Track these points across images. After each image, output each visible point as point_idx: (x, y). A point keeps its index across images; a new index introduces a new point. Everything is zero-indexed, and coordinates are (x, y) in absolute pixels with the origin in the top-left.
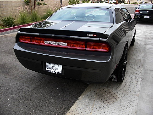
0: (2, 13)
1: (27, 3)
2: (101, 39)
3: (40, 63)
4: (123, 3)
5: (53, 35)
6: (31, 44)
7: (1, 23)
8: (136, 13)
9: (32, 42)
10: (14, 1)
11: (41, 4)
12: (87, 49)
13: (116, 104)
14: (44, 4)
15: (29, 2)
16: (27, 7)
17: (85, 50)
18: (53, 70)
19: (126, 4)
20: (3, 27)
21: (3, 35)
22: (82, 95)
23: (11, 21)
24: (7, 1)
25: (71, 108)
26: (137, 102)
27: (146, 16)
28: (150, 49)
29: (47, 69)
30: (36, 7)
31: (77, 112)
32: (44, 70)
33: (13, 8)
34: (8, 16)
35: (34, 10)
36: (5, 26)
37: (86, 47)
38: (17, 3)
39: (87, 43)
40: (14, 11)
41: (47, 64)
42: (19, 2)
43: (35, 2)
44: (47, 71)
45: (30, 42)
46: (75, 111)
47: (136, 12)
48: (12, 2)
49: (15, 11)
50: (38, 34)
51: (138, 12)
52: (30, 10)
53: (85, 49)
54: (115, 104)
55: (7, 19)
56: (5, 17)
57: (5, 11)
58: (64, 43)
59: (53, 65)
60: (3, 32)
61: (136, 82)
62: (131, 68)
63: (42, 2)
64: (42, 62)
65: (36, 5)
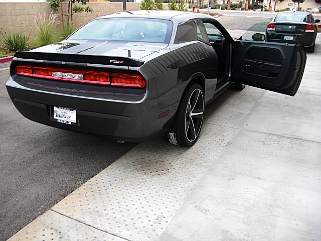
0: (4, 26)
1: (55, 7)
2: (131, 68)
3: (44, 106)
4: (260, 9)
5: (64, 63)
6: (32, 77)
7: (2, 46)
8: (268, 29)
9: (34, 75)
10: (28, 3)
11: (81, 10)
12: (112, 84)
13: (165, 178)
14: (88, 10)
15: (58, 6)
16: (54, 16)
17: (110, 86)
18: (63, 119)
19: (265, 10)
20: (5, 53)
21: (3, 69)
22: (114, 163)
23: (22, 42)
24: (15, 4)
25: (90, 180)
26: (202, 176)
27: (289, 35)
28: (272, 97)
29: (55, 117)
30: (72, 15)
31: (98, 185)
32: (51, 119)
33: (27, 18)
34: (16, 32)
35: (68, 21)
36: (10, 52)
37: (111, 81)
38: (34, 7)
39: (113, 74)
40: (28, 22)
41: (55, 108)
42: (39, 5)
43: (69, 6)
44: (56, 120)
45: (31, 75)
46: (94, 185)
47: (270, 28)
48: (24, 6)
49: (30, 23)
50: (42, 61)
51: (273, 28)
52: (59, 23)
53: (109, 83)
54: (163, 177)
55: (12, 38)
56: (10, 34)
57: (11, 22)
58: (80, 75)
59: (64, 111)
60: (4, 62)
61: (216, 148)
62: (218, 127)
63: (85, 7)
64: (48, 106)
65: (73, 12)
